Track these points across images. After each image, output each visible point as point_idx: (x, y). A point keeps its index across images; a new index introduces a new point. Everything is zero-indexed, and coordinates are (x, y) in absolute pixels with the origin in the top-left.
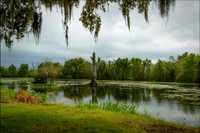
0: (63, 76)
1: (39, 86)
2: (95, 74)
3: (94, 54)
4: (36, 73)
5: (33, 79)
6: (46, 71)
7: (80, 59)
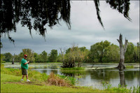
0: (90, 60)
1: (68, 70)
2: (123, 57)
3: (121, 36)
4: (64, 58)
5: (62, 64)
6: (73, 56)
7: (106, 42)
